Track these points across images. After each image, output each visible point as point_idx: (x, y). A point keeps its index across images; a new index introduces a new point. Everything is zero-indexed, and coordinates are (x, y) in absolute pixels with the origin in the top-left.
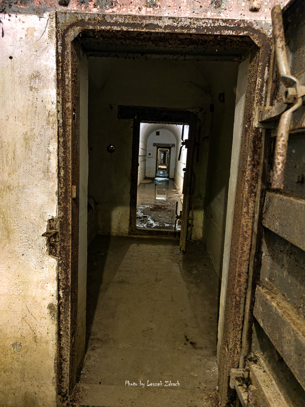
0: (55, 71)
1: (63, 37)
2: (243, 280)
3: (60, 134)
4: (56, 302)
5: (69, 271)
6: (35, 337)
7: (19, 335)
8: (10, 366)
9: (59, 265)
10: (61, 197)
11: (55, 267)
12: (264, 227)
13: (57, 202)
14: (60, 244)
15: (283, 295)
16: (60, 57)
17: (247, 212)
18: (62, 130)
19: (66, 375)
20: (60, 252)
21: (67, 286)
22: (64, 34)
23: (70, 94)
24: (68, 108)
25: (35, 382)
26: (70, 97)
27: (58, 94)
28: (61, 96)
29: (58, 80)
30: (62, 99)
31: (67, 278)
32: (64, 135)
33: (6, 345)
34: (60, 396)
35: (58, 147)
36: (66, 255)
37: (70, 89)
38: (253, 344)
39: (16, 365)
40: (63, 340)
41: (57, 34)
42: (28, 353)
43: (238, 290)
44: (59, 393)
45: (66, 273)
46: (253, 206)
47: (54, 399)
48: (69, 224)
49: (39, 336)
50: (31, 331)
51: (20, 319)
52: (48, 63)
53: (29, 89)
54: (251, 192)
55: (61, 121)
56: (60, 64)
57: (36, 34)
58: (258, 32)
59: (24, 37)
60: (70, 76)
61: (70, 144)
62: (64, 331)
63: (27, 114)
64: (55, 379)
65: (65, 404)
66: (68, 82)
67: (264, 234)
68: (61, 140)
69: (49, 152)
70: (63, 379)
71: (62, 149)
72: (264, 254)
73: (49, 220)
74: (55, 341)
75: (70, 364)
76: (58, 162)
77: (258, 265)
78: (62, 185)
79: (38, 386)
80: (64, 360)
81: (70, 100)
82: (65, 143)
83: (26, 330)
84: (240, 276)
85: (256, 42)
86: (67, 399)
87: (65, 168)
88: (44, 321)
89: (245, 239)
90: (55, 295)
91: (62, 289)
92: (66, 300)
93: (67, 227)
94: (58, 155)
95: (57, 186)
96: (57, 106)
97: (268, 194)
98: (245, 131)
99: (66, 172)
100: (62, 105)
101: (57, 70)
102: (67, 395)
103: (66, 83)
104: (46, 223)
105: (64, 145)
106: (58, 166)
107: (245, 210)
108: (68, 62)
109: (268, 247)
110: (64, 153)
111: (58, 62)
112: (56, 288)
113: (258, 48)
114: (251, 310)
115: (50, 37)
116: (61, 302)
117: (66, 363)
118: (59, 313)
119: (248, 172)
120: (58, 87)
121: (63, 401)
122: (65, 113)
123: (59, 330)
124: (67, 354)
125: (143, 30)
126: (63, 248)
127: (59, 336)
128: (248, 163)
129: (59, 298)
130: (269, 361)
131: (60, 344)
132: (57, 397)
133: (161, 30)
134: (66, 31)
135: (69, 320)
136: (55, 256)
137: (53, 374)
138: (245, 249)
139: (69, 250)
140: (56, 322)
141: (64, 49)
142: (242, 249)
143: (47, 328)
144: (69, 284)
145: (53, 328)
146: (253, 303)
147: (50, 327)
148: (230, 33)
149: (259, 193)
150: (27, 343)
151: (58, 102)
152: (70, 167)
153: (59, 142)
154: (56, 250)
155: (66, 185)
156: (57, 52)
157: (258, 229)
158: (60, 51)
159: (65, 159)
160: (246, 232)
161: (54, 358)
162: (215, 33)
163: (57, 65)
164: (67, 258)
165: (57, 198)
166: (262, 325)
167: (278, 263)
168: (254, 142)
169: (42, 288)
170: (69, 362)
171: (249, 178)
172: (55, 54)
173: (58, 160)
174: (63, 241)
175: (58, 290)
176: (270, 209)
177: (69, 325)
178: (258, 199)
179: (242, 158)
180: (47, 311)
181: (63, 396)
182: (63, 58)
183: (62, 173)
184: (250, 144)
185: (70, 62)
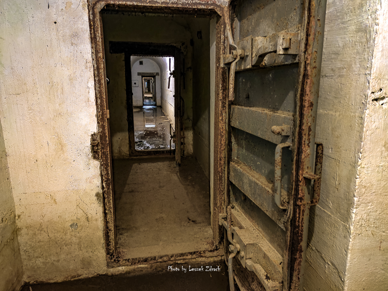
0: (89, 32)
1: (93, 9)
2: (222, 162)
3: (96, 75)
4: (101, 191)
5: (109, 168)
6: (87, 218)
7: (75, 218)
8: (70, 241)
9: (101, 165)
10: (99, 119)
11: (98, 167)
12: (232, 126)
13: (96, 122)
14: (101, 151)
15: (244, 163)
16: (92, 23)
17: (222, 120)
18: (97, 72)
19: (112, 240)
20: (101, 156)
21: (108, 179)
22: (94, 7)
23: (101, 47)
24: (100, 57)
25: (89, 250)
26: (101, 49)
27: (92, 48)
28: (94, 49)
29: (91, 37)
30: (96, 51)
31: (108, 174)
32: (98, 76)
33: (66, 227)
34: (109, 256)
35: (95, 84)
36: (106, 158)
37: (100, 44)
38: (231, 199)
39: (74, 239)
40: (108, 216)
41: (88, 7)
42: (83, 230)
43: (220, 169)
44: (108, 253)
45: (107, 170)
46: (225, 115)
47: (105, 258)
48: (106, 136)
49: (90, 216)
50: (84, 214)
51: (75, 207)
52: (83, 26)
53: (70, 44)
54: (223, 106)
55: (96, 66)
56: (92, 27)
57: (72, 6)
58: (219, 6)
59: (64, 8)
60: (100, 35)
61: (103, 81)
62: (109, 210)
63: (70, 61)
64: (104, 244)
65: (113, 261)
66: (99, 39)
67: (233, 131)
68: (97, 79)
69: (88, 88)
70: (110, 244)
71: (97, 85)
72: (233, 143)
73: (92, 135)
74: (102, 218)
75: (114, 232)
76: (96, 94)
77: (230, 150)
78: (99, 110)
79: (91, 252)
80: (110, 230)
81: (101, 51)
82: (99, 81)
83: (80, 214)
84: (220, 160)
85: (219, 13)
86: (114, 257)
87: (101, 98)
88: (93, 205)
89: (222, 136)
90: (100, 186)
91: (105, 182)
92: (108, 189)
93: (105, 138)
94: (95, 89)
95: (96, 111)
96: (92, 56)
97: (233, 106)
98: (218, 68)
99: (102, 101)
100: (96, 55)
101: (90, 31)
102: (114, 254)
103: (97, 40)
104: (90, 137)
105: (99, 82)
106: (96, 97)
107: (220, 118)
108: (98, 25)
109: (235, 139)
110: (99, 87)
111: (90, 26)
112: (100, 181)
113: (221, 17)
114: (228, 177)
115: (84, 9)
116: (105, 191)
117: (112, 232)
118: (104, 198)
119: (221, 95)
120: (92, 43)
121: (111, 259)
122: (98, 61)
123: (105, 209)
124: (111, 226)
125: (148, 5)
126: (103, 153)
127: (105, 214)
128: (220, 88)
129: (103, 188)
130: (240, 205)
131: (106, 220)
132: (106, 256)
133: (159, 5)
134: (95, 4)
135: (112, 202)
136: (98, 159)
137: (103, 241)
138: (222, 143)
139: (108, 154)
140: (102, 205)
141: (94, 17)
142: (221, 143)
143: (96, 210)
144: (110, 178)
145: (101, 209)
146: (229, 173)
147: (98, 209)
148: (203, 7)
149: (227, 106)
150: (82, 223)
151: (92, 53)
152: (105, 97)
153: (95, 80)
154: (98, 155)
155: (102, 110)
156: (89, 19)
157: (228, 128)
158: (91, 18)
159: (100, 92)
160: (222, 132)
161: (102, 230)
162: (194, 7)
163: (90, 28)
164: (107, 160)
165: (96, 119)
166: (234, 183)
167: (241, 146)
168: (223, 75)
169: (90, 182)
170: (113, 231)
171: (221, 98)
172: (88, 20)
173: (96, 93)
174: (103, 148)
175: (102, 183)
176: (234, 115)
177: (112, 206)
178: (227, 110)
179: (217, 86)
180: (95, 198)
181: (111, 255)
182: (94, 22)
183: (99, 101)
184: (220, 76)
185: (99, 26)
